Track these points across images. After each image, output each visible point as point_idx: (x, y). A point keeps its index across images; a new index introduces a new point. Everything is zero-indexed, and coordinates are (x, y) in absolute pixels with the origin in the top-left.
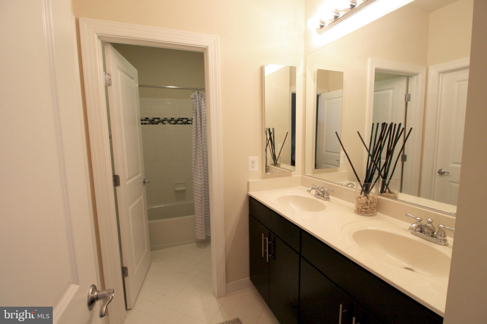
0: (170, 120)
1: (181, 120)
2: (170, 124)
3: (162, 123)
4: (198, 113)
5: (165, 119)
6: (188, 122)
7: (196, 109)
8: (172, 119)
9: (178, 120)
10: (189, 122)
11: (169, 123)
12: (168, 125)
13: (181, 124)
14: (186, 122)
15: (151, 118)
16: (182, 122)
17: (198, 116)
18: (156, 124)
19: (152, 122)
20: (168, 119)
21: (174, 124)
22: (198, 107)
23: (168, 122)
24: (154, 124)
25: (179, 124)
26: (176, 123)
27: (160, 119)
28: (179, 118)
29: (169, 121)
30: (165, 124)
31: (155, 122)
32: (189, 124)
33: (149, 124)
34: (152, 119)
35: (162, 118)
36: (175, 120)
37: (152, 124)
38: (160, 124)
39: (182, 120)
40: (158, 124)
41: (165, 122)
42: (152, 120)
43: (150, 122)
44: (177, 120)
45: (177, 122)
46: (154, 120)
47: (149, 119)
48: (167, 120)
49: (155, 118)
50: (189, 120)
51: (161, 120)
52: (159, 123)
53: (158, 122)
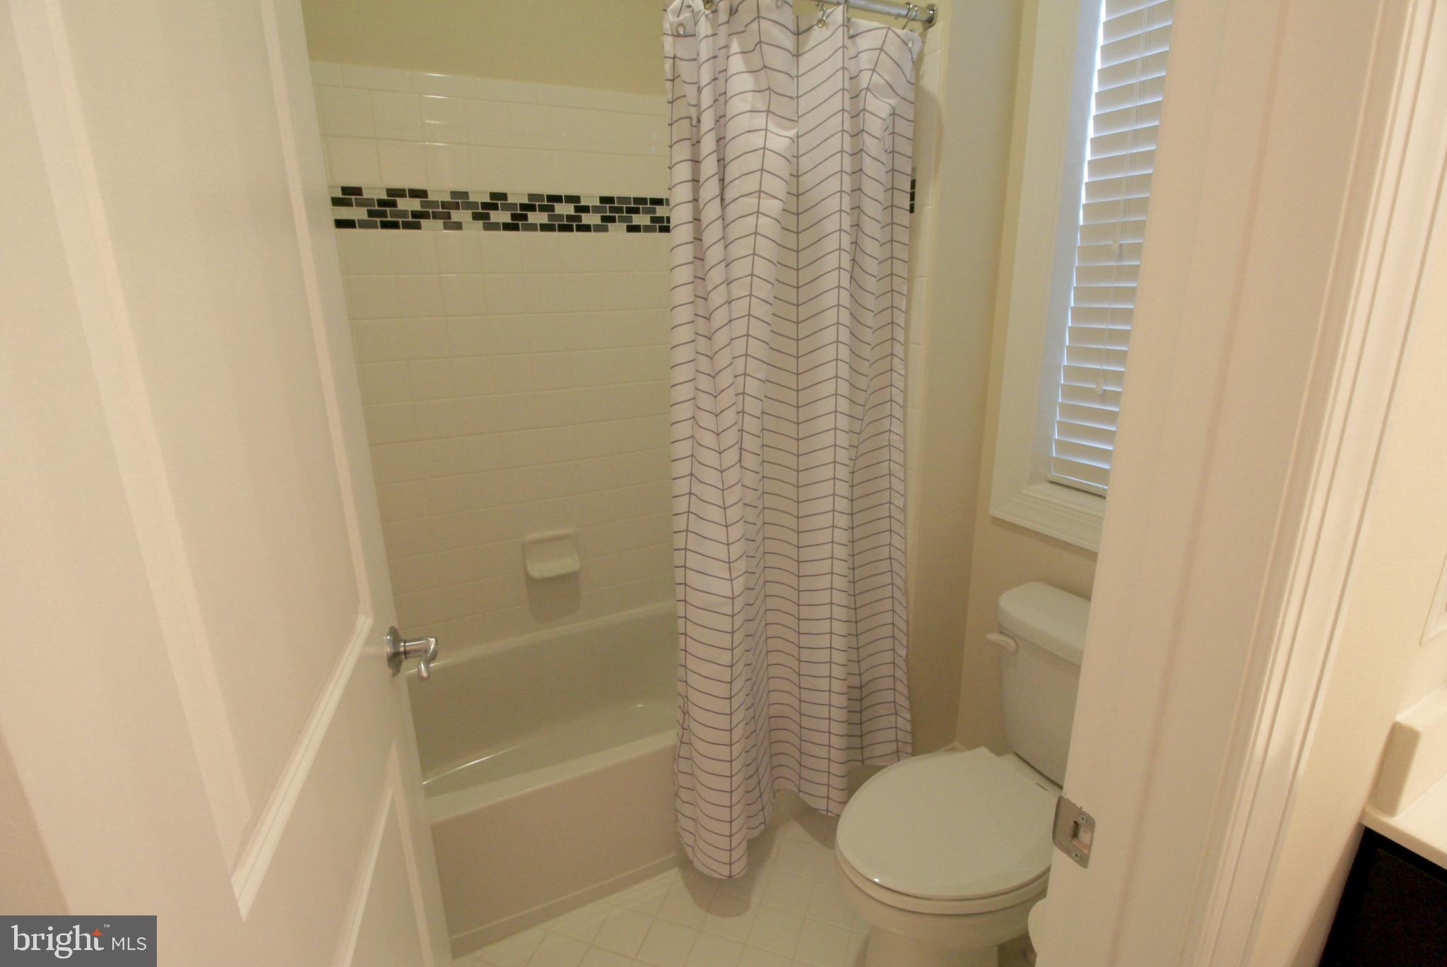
0: (485, 206)
1: (543, 209)
2: (446, 227)
3: (440, 223)
4: (708, 144)
5: (460, 199)
6: (579, 219)
7: (693, 112)
8: (498, 199)
9: (531, 208)
10: (587, 219)
11: (480, 223)
12: (474, 230)
13: (545, 228)
14: (570, 218)
15: (374, 191)
16: (550, 218)
17: (709, 166)
18: (408, 226)
19: (383, 214)
20: (472, 198)
21: (507, 227)
22: (707, 98)
23: (476, 217)
24: (394, 225)
25: (532, 227)
26: (517, 222)
27: (431, 198)
28: (531, 196)
29: (482, 213)
30: (458, 226)
31: (403, 214)
32: (586, 228)
33: (364, 225)
34: (384, 196)
35: (439, 192)
36: (511, 207)
37: (385, 225)
38: (431, 227)
39: (552, 209)
40: (417, 226)
41: (456, 216)
42: (382, 203)
43: (371, 213)
44: (525, 207)
45: (525, 218)
46: (394, 204)
47: (366, 195)
48: (469, 205)
49: (400, 193)
50: (585, 209)
51: (434, 204)
52: (423, 222)
53: (416, 215)
